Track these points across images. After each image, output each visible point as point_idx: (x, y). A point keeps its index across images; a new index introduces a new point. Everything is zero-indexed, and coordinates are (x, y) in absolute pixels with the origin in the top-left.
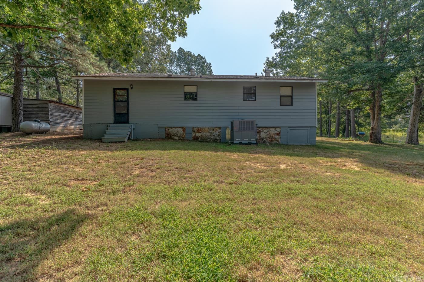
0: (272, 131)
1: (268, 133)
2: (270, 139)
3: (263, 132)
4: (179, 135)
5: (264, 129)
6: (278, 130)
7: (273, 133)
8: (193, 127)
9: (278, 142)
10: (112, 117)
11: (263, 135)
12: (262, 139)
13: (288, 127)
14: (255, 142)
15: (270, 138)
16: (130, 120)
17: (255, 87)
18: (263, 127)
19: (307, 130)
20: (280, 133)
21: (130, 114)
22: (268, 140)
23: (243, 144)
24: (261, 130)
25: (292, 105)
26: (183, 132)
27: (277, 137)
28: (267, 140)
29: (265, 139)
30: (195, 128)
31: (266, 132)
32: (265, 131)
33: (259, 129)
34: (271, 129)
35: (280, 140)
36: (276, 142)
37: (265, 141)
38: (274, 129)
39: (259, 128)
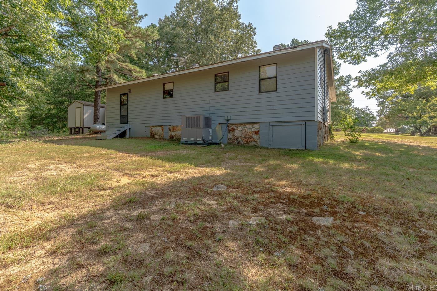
0: (249, 129)
1: (244, 131)
2: (246, 140)
3: (237, 129)
4: (159, 134)
5: (239, 125)
6: (257, 126)
7: (249, 131)
8: (169, 126)
9: (257, 143)
10: (119, 118)
11: (237, 134)
12: (237, 140)
13: (270, 123)
14: (202, 142)
15: (246, 138)
16: (129, 120)
17: (228, 72)
18: (237, 124)
19: (301, 126)
20: (259, 131)
21: (129, 115)
22: (244, 141)
23: (189, 144)
24: (235, 128)
25: (276, 91)
26: (162, 131)
27: (255, 136)
28: (242, 140)
29: (239, 140)
30: (170, 127)
31: (241, 130)
32: (240, 128)
33: (233, 127)
34: (247, 126)
35: (258, 141)
36: (255, 143)
37: (239, 141)
38: (251, 126)
39: (232, 124)
